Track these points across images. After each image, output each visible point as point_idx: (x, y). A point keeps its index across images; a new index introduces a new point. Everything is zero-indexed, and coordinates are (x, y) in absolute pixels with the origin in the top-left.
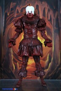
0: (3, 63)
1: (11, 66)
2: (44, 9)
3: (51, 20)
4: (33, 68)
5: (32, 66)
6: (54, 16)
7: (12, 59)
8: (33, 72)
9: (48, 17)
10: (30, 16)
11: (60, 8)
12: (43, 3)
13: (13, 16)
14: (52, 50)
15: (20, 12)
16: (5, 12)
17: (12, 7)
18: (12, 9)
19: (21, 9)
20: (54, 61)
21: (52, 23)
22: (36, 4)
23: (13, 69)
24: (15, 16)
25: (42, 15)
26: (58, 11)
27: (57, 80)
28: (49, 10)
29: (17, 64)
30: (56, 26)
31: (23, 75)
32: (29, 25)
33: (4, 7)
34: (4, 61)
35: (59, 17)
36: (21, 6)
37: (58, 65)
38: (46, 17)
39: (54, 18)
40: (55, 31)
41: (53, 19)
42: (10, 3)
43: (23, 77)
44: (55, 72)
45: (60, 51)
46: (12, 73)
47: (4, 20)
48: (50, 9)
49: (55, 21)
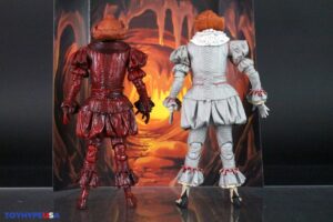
5: (157, 156)
8: (160, 170)
12: (183, 4)
15: (127, 27)
19: (129, 21)
22: (166, 6)
36: (129, 13)
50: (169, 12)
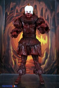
0: (4, 59)
1: (11, 62)
2: (42, 9)
4: (31, 63)
6: (51, 16)
7: (12, 55)
8: (31, 68)
9: (45, 16)
10: (29, 16)
11: (56, 8)
12: (41, 3)
13: (13, 16)
14: (49, 48)
15: (19, 12)
16: (5, 11)
17: (12, 7)
18: (12, 9)
19: (20, 9)
20: (50, 57)
21: (49, 22)
22: (34, 4)
23: (12, 65)
24: (15, 15)
26: (54, 11)
27: (52, 75)
28: (46, 10)
29: (16, 60)
30: (52, 25)
31: (21, 73)
32: (27, 24)
33: (4, 7)
34: (5, 57)
35: (55, 17)
36: (20, 6)
37: (54, 62)
39: (51, 18)
43: (22, 74)
44: (51, 67)
45: (56, 48)
47: (4, 19)
49: (52, 20)
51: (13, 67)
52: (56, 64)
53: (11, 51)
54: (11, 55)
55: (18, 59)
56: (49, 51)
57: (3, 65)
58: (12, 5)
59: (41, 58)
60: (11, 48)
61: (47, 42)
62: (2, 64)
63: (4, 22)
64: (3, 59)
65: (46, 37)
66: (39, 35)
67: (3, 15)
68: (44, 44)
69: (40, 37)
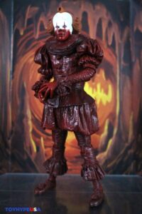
0: (11, 138)
2: (100, 21)
3: (113, 46)
4: (74, 149)
5: (72, 146)
6: (121, 37)
7: (31, 130)
8: (74, 159)
9: (107, 39)
12: (98, 7)
13: (31, 37)
14: (115, 113)
15: (46, 28)
16: (14, 27)
17: (30, 17)
18: (30, 21)
20: (119, 134)
21: (117, 51)
22: (83, 9)
23: (31, 152)
24: (37, 37)
25: (95, 34)
26: (129, 26)
27: (124, 175)
28: (110, 24)
29: (40, 142)
30: (124, 58)
33: (12, 16)
34: (13, 135)
35: (131, 40)
36: (49, 14)
37: (127, 145)
38: (104, 39)
39: (120, 42)
40: (122, 71)
41: (119, 44)
42: (26, 8)
44: (120, 159)
45: (132, 113)
46: (29, 159)
48: (112, 21)
50: (85, 14)
51: (33, 157)
52: (131, 151)
53: (27, 121)
54: (28, 129)
55: (44, 140)
56: (117, 120)
57: (10, 153)
58: (30, 11)
59: (98, 136)
60: (29, 113)
61: (112, 98)
62: (7, 150)
63: (12, 52)
64: (9, 139)
65: (110, 87)
66: (94, 84)
67: (8, 37)
68: (104, 102)
69: (94, 87)
